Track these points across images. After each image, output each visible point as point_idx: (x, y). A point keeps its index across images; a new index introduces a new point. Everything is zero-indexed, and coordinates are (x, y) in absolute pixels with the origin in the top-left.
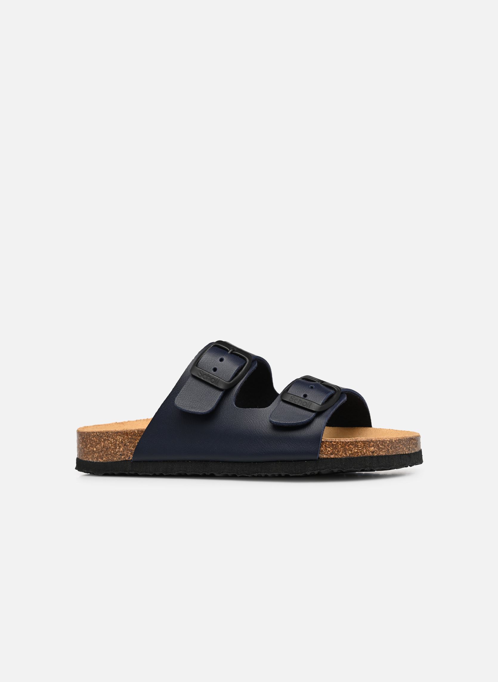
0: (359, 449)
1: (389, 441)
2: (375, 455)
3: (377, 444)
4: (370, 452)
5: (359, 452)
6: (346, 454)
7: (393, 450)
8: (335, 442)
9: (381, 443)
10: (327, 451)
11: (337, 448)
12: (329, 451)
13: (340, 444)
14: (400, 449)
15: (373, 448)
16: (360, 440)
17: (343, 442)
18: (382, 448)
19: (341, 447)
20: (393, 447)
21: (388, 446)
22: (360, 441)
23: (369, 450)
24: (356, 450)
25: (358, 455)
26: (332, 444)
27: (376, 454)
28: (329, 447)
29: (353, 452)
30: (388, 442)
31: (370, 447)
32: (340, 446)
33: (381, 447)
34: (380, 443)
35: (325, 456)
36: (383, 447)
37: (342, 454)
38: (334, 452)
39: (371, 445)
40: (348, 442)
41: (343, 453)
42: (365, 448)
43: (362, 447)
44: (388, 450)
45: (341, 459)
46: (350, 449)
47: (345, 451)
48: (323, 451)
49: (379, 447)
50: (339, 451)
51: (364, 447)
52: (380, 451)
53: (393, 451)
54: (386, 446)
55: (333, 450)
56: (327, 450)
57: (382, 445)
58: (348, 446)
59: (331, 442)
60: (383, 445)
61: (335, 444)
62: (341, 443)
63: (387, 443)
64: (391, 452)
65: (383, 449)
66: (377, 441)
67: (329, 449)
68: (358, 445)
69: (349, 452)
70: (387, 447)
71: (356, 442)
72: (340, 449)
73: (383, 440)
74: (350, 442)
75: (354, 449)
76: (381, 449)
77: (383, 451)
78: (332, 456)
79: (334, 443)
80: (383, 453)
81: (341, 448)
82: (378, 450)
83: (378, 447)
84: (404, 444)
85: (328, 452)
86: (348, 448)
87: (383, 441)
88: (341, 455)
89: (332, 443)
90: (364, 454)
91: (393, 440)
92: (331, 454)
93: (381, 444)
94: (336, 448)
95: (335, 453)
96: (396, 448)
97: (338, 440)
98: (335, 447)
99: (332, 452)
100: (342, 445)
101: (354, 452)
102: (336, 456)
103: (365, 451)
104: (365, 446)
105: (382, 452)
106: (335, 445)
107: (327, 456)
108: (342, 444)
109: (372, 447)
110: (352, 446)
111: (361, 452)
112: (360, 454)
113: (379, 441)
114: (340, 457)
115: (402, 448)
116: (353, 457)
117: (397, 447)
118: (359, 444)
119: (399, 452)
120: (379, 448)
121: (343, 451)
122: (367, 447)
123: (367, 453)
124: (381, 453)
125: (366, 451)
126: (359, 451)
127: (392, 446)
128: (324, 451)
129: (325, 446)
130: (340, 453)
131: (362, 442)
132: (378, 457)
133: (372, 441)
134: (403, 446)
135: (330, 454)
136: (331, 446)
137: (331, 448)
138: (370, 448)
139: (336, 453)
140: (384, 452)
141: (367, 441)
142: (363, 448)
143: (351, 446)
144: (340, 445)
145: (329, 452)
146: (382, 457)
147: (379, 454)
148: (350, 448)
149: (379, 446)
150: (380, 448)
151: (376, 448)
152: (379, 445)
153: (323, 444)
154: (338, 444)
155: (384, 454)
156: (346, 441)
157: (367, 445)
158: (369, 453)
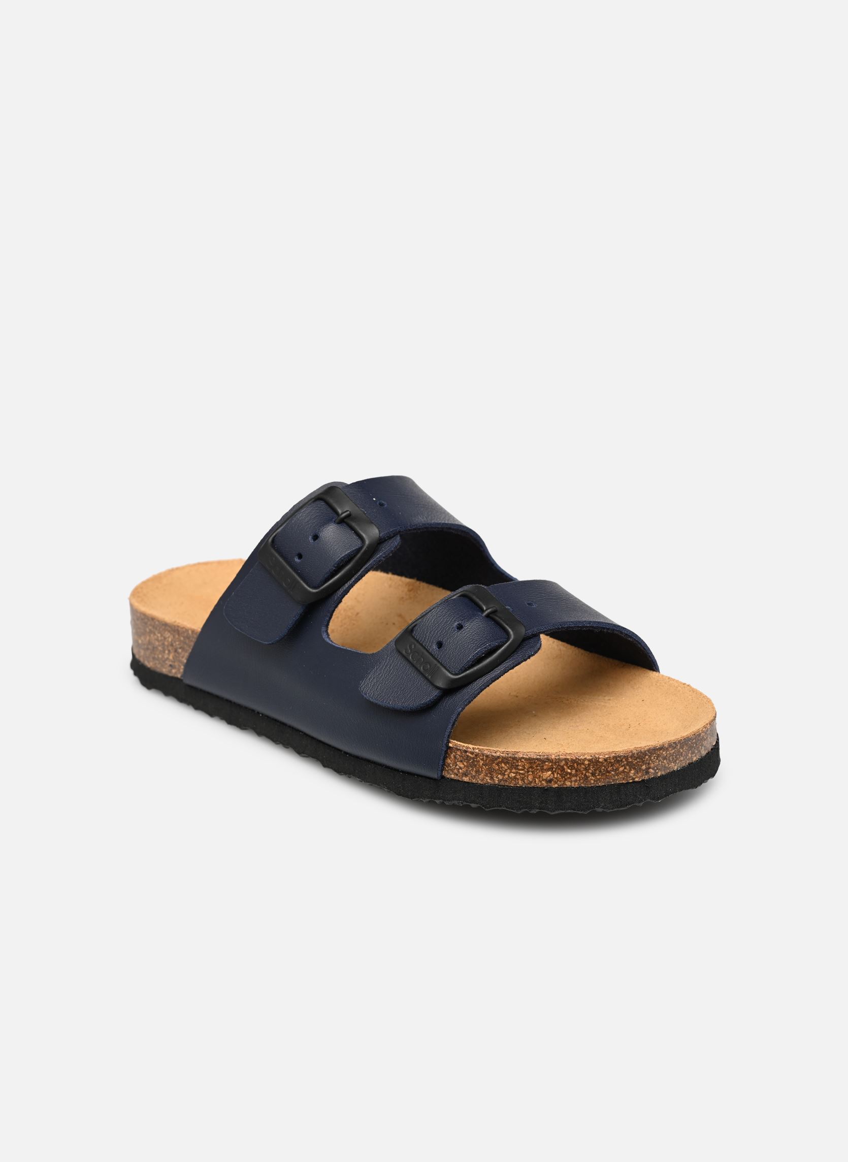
0: (520, 773)
1: (589, 760)
2: (553, 786)
3: (559, 765)
4: (543, 780)
5: (518, 779)
6: (492, 778)
7: (598, 777)
8: (472, 753)
9: (569, 764)
10: (457, 767)
11: (475, 766)
12: (461, 768)
13: (481, 757)
14: (617, 774)
15: (550, 772)
16: (521, 756)
17: (487, 756)
18: (571, 773)
19: (483, 764)
20: (598, 772)
21: (586, 769)
22: (523, 758)
23: (540, 776)
24: (513, 775)
25: (515, 784)
26: (468, 756)
27: (556, 786)
28: (461, 761)
29: (506, 776)
30: (587, 762)
31: (543, 770)
32: (482, 762)
33: (569, 771)
34: (566, 764)
35: (453, 776)
36: (574, 772)
37: (484, 778)
38: (470, 771)
39: (545, 767)
40: (499, 757)
41: (486, 775)
42: (532, 772)
43: (526, 770)
44: (586, 777)
45: (481, 787)
46: (500, 771)
47: (490, 772)
48: (451, 767)
49: (565, 772)
50: (479, 771)
51: (530, 770)
52: (566, 780)
53: (599, 779)
54: (582, 769)
55: (467, 767)
56: (457, 765)
57: (572, 768)
58: (497, 764)
59: (466, 752)
60: (574, 768)
61: (472, 756)
62: (485, 757)
63: (583, 764)
64: (592, 782)
65: (573, 776)
66: (560, 760)
67: (462, 766)
68: (518, 765)
69: (499, 776)
70: (584, 772)
71: (514, 758)
72: (482, 768)
73: (574, 758)
74: (503, 757)
75: (509, 771)
76: (568, 776)
77: (573, 779)
78: (466, 779)
79: (470, 755)
80: (573, 783)
81: (484, 767)
82: (562, 777)
83: (561, 771)
84: (629, 763)
85: (458, 769)
86: (497, 767)
87: (574, 760)
88: (482, 780)
89: (467, 754)
90: (528, 784)
91: (599, 758)
92: (465, 775)
93: (570, 766)
94: (473, 765)
95: (472, 774)
96: (608, 774)
97: (477, 751)
98: (472, 762)
99: (467, 770)
100: (486, 761)
101: (509, 776)
102: (474, 781)
103: (530, 778)
104: (531, 767)
105: (571, 782)
106: (473, 758)
107: (456, 778)
108: (485, 759)
109: (548, 770)
110: (506, 765)
111: (523, 780)
112: (520, 782)
113: (566, 760)
114: (481, 783)
115: (623, 771)
116: (507, 786)
117: (609, 772)
118: (520, 764)
119: (614, 780)
120: (564, 774)
121: (487, 772)
122: (537, 770)
123: (535, 781)
124: (568, 784)
125: (534, 778)
126: (518, 777)
127: (595, 770)
128: (453, 765)
129: (455, 757)
130: (482, 776)
131: (526, 759)
132: (561, 791)
133: (548, 760)
134: (628, 767)
135: (462, 773)
136: (465, 760)
137: (465, 763)
138: (542, 772)
139: (474, 774)
140: (576, 781)
141: (537, 759)
142: (528, 772)
143: (503, 765)
144: (482, 759)
145: (460, 770)
146: (570, 790)
147: (563, 785)
148: (501, 768)
149: (564, 769)
150: (567, 773)
151: (558, 773)
152: (565, 767)
153: (452, 754)
154: (478, 759)
155: (576, 785)
156: (494, 754)
157: (537, 766)
158: (541, 782)
